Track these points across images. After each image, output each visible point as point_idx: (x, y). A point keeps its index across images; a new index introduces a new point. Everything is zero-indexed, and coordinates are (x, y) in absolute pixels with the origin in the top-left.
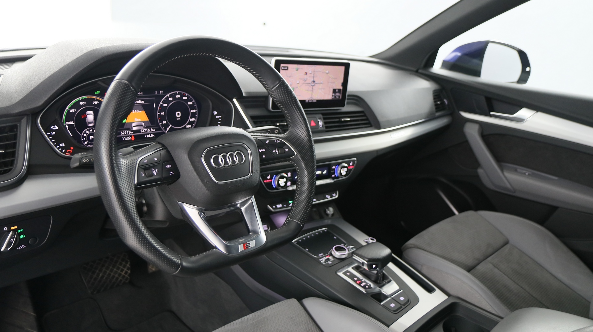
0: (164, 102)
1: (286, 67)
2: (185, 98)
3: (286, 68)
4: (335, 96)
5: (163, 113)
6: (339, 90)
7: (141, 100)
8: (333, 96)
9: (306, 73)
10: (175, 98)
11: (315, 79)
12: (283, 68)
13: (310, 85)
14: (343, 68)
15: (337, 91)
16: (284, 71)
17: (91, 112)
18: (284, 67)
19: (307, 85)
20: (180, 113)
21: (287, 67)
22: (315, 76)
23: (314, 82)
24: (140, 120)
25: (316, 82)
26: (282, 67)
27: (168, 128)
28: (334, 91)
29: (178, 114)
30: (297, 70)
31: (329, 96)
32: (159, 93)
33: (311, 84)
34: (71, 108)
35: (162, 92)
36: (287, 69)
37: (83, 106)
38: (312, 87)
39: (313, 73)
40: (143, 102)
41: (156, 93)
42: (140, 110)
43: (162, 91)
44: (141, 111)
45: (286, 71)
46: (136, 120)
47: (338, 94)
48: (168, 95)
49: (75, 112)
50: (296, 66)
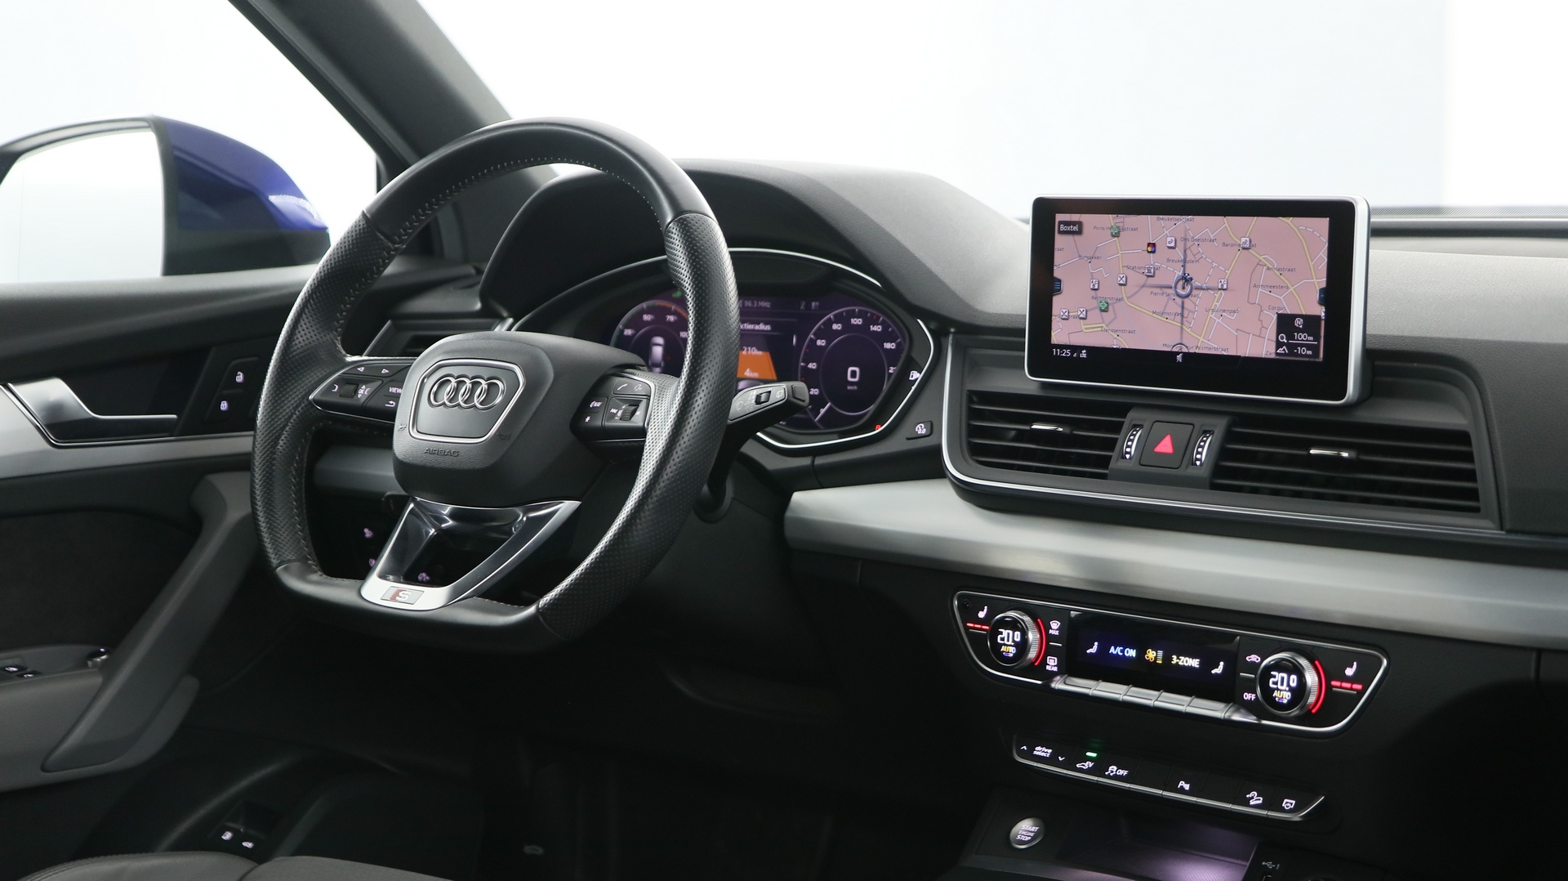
0: (819, 336)
1: (1074, 223)
2: (877, 328)
3: (1076, 228)
4: (1292, 347)
5: (813, 366)
6: (1311, 322)
7: (766, 323)
8: (1279, 345)
9: (1154, 245)
10: (847, 327)
11: (1191, 270)
12: (1063, 228)
13: (1172, 291)
14: (1320, 227)
15: (1299, 323)
16: (1070, 238)
17: (659, 340)
18: (1067, 223)
19: (1158, 291)
20: (857, 369)
21: (1080, 224)
22: (1190, 257)
23: (1186, 280)
24: (756, 375)
25: (1196, 283)
26: (1060, 223)
27: (823, 411)
28: (1285, 323)
29: (853, 374)
30: (1116, 235)
31: (1261, 344)
32: (808, 306)
33: (1176, 287)
34: (627, 326)
35: (816, 306)
36: (1080, 232)
37: (647, 323)
38: (1179, 300)
39: (1180, 244)
40: (768, 328)
41: (802, 307)
42: (759, 349)
43: (817, 303)
44: (760, 353)
45: (1077, 237)
46: (748, 373)
47: (1302, 337)
48: (831, 316)
49: (633, 335)
50: (1109, 220)
